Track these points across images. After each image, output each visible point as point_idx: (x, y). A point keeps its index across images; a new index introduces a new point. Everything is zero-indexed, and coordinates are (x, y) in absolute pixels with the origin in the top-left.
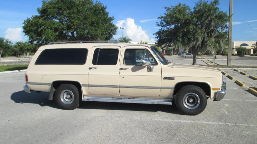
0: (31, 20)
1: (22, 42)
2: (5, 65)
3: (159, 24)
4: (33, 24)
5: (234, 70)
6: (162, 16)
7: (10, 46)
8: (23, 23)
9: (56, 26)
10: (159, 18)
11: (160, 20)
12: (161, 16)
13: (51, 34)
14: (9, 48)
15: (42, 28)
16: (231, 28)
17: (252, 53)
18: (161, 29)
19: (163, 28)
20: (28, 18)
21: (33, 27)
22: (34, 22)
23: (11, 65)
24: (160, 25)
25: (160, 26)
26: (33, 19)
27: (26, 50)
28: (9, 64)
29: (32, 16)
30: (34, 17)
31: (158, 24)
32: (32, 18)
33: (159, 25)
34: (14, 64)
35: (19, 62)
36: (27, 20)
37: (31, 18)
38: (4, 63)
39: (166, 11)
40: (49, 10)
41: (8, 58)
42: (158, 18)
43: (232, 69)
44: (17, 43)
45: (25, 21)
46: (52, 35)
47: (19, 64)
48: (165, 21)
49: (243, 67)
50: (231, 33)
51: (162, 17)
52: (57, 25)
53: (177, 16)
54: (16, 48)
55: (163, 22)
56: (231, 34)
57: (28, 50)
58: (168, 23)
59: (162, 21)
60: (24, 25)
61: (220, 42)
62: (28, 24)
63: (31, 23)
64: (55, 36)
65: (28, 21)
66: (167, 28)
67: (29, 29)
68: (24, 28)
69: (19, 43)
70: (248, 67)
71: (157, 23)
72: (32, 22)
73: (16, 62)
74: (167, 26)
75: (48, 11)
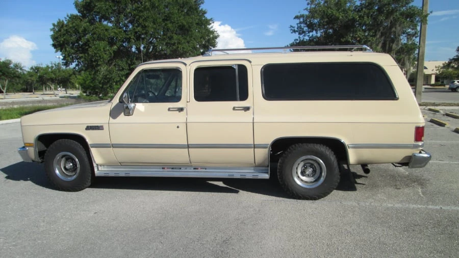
0: (65, 22)
1: (41, 66)
2: (16, 106)
3: (296, 29)
4: (69, 30)
5: (430, 110)
6: (302, 14)
7: (20, 73)
8: (51, 30)
9: (112, 34)
10: (296, 17)
11: (297, 21)
12: (299, 15)
13: (104, 49)
14: (19, 77)
15: (88, 36)
16: (425, 36)
17: (433, 81)
18: (297, 38)
19: (301, 36)
20: (59, 20)
21: (71, 36)
22: (71, 25)
23: (26, 108)
24: (297, 31)
25: (297, 33)
26: (69, 21)
27: (48, 80)
28: (22, 106)
29: (68, 16)
30: (70, 18)
31: (293, 29)
32: (68, 18)
33: (294, 31)
34: (31, 105)
35: (40, 102)
36: (58, 23)
37: (64, 20)
38: (13, 103)
39: (308, 4)
40: (97, 4)
41: (14, 95)
42: (294, 18)
43: (424, 109)
44: (32, 68)
45: (54, 25)
46: (105, 51)
47: (40, 105)
48: (306, 23)
49: (444, 106)
50: (424, 45)
51: (302, 16)
52: (115, 32)
53: (334, 12)
54: (32, 76)
55: (302, 25)
56: (424, 47)
57: (52, 80)
58: (311, 27)
59: (300, 23)
60: (52, 33)
61: (404, 60)
62: (60, 30)
63: (65, 28)
64: (110, 52)
65: (60, 25)
66: (309, 36)
67: (62, 39)
68: (54, 38)
69: (35, 67)
70: (453, 106)
71: (291, 26)
72: (66, 26)
73: (33, 102)
74: (309, 33)
75: (96, 6)
